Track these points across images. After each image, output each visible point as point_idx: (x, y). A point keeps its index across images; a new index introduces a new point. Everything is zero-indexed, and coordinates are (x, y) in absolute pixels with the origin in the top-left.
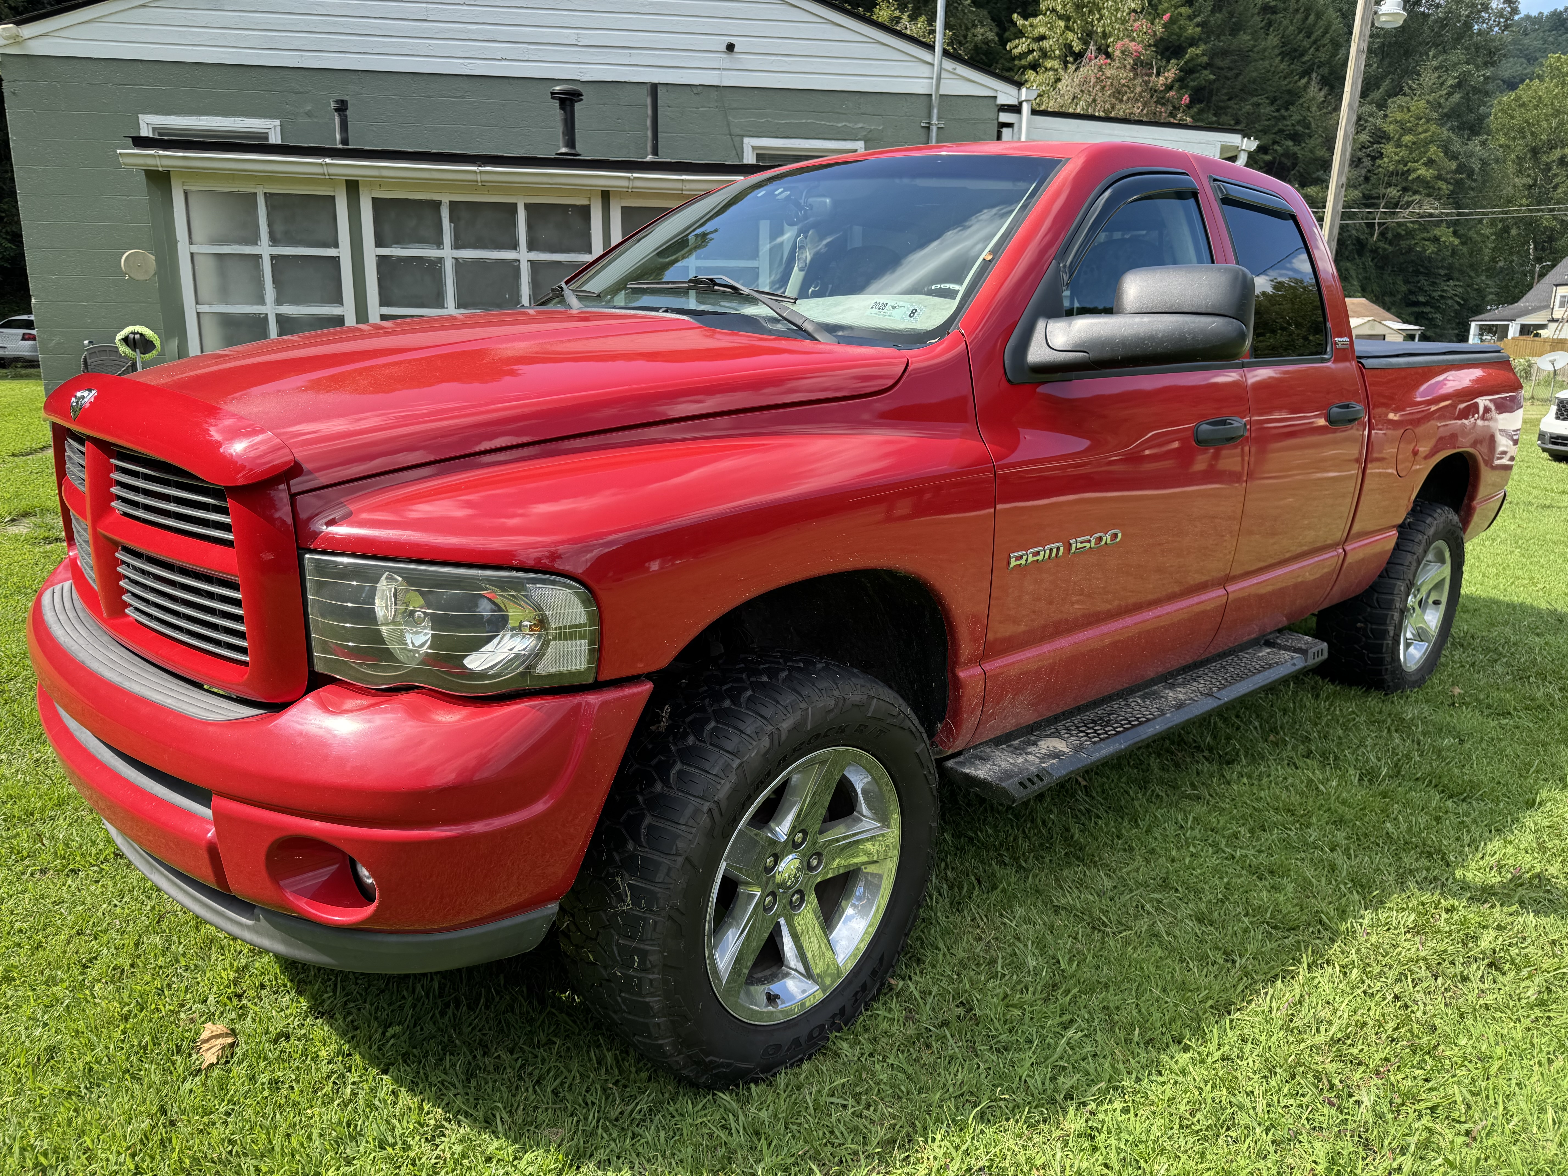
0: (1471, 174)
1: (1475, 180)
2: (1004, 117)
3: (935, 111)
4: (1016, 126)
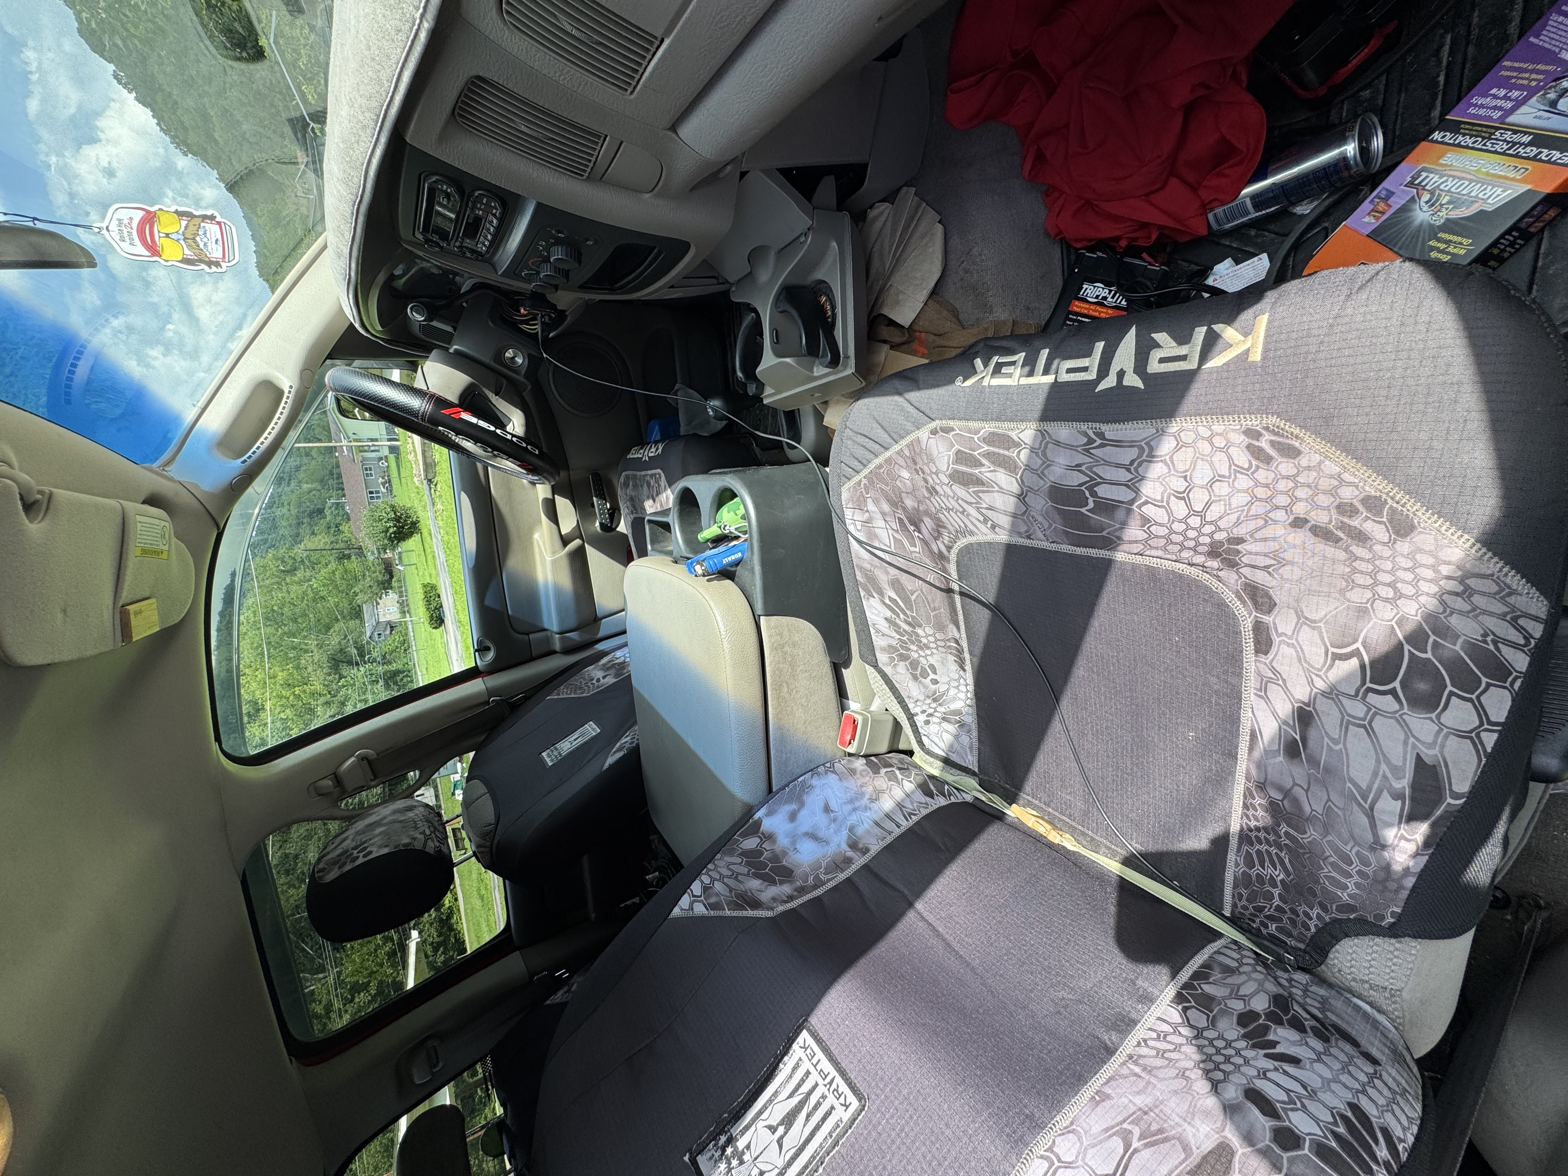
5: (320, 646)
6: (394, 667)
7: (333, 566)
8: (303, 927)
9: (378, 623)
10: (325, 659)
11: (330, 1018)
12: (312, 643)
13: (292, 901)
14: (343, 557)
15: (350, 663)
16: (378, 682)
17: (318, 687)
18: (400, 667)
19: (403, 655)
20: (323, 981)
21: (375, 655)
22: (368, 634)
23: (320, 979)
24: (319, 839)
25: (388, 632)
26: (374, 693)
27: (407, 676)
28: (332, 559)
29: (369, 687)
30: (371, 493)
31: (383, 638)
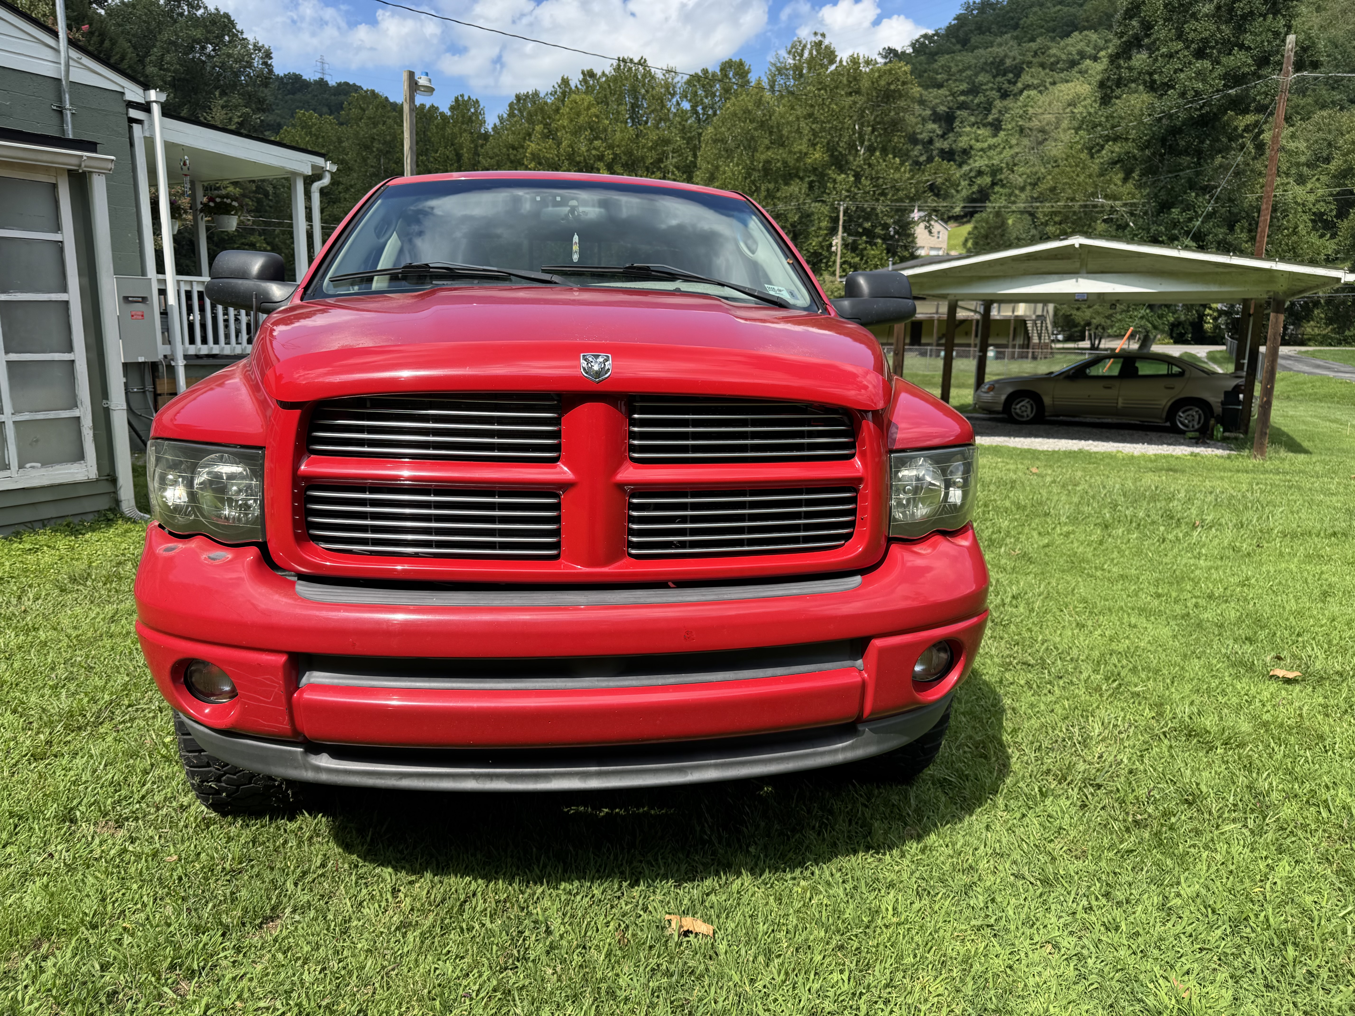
0: (266, 195)
1: (271, 200)
2: (134, 113)
3: (67, 96)
4: (146, 123)
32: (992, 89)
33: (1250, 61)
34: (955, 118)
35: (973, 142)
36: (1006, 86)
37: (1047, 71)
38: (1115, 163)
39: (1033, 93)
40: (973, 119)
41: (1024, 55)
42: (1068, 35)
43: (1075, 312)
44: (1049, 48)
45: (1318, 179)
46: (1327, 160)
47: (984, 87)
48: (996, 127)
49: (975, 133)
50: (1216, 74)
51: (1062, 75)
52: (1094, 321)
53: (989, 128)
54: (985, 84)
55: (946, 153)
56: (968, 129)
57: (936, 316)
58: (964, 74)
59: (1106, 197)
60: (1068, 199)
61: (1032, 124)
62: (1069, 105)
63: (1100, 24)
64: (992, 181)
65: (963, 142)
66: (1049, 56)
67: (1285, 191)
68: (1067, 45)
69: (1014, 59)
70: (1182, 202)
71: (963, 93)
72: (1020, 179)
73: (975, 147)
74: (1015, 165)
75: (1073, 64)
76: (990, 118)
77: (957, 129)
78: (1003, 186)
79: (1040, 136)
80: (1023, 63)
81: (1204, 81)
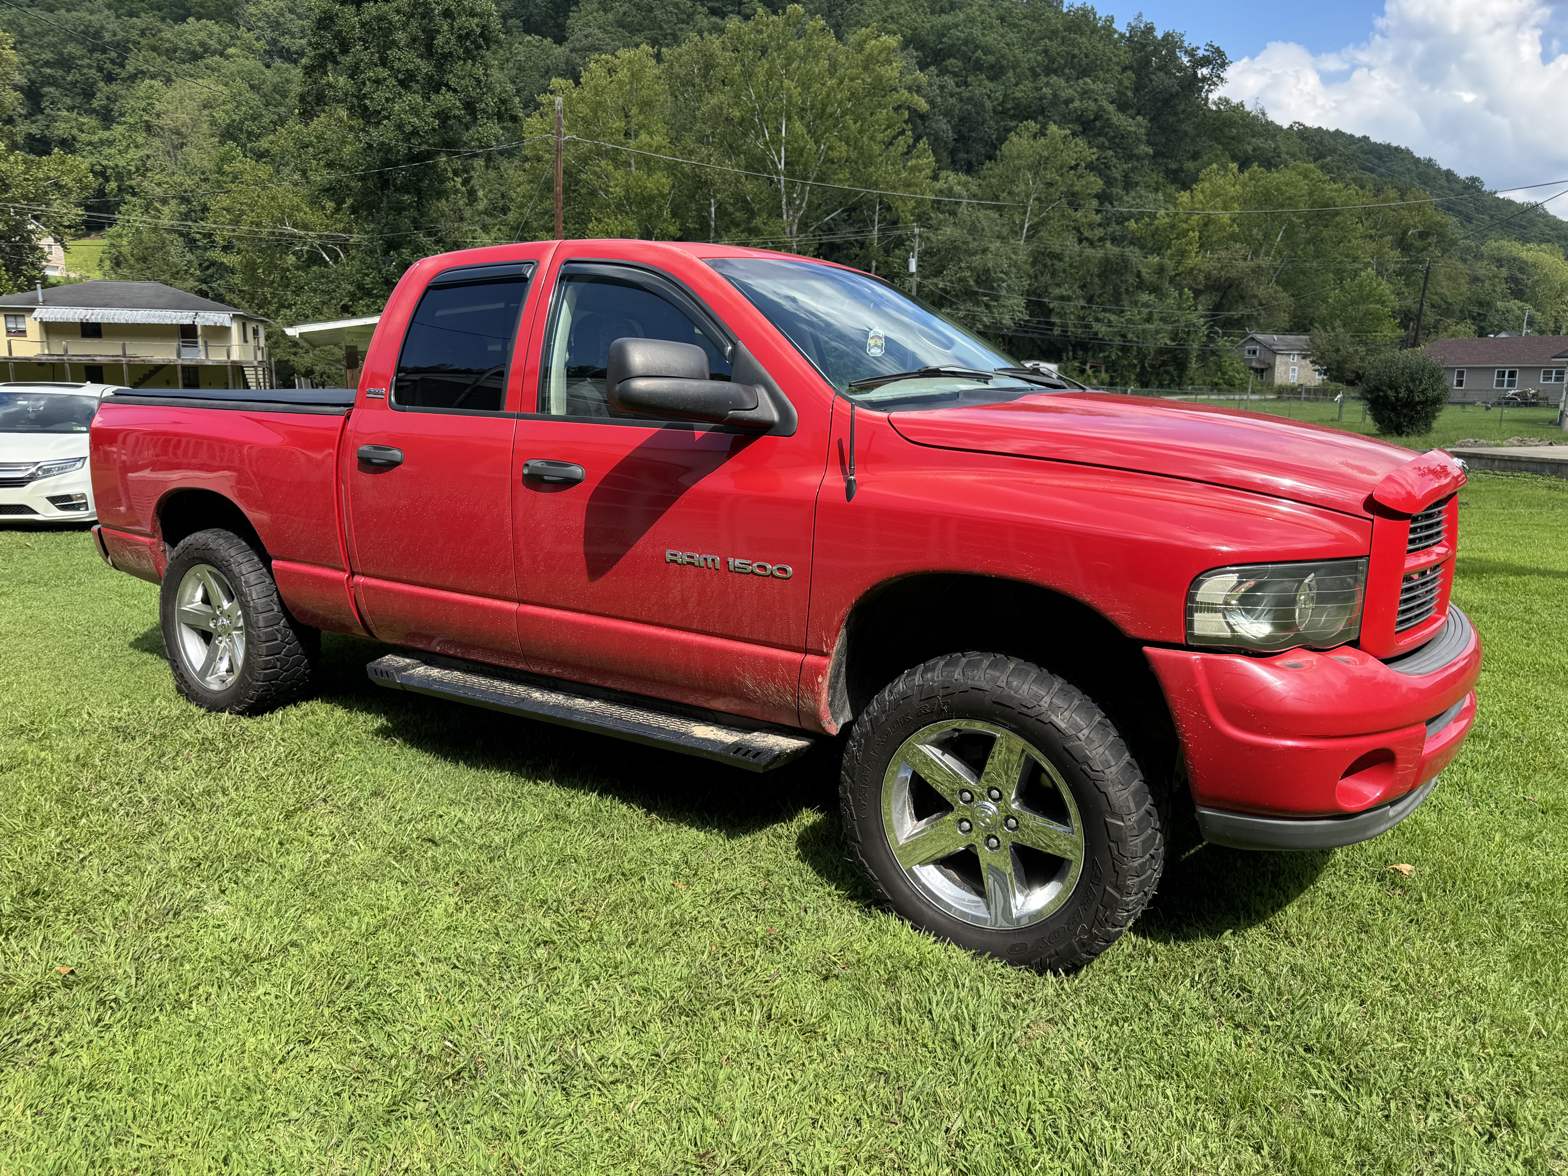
5: (1257, 271)
6: (1194, 365)
7: (1394, 302)
8: (861, 212)
9: (1275, 353)
10: (1233, 274)
11: (742, 232)
12: (1264, 261)
13: (899, 203)
14: (1406, 318)
15: (1218, 307)
16: (1173, 340)
17: (1193, 260)
18: (1190, 373)
19: (1208, 379)
20: (788, 230)
21: (1220, 342)
22: (1260, 337)
23: (791, 226)
24: (965, 243)
25: (1254, 364)
26: (1157, 332)
27: (1172, 380)
28: (1409, 302)
29: (1169, 328)
30: (1512, 374)
31: (1247, 356)
32: (90, 67)
33: (458, 104)
34: (43, 96)
35: (75, 132)
36: (108, 66)
37: (164, 58)
38: (327, 190)
39: (157, 83)
40: (69, 101)
41: (127, 32)
42: (184, 20)
43: (292, 357)
44: (160, 31)
45: (499, 229)
46: (505, 210)
47: (79, 63)
48: (107, 118)
49: (76, 120)
50: (428, 112)
51: (184, 67)
52: (317, 368)
53: (94, 116)
54: (79, 59)
55: (38, 140)
56: (65, 113)
57: (124, 360)
58: (45, 40)
59: (295, 226)
60: (252, 222)
61: (162, 122)
62: (205, 107)
63: (219, 15)
64: (119, 186)
65: (61, 129)
66: (161, 39)
67: (473, 238)
68: (185, 32)
69: (115, 35)
70: (410, 242)
71: (47, 64)
72: (158, 189)
73: (79, 138)
74: (147, 170)
75: (195, 57)
76: (95, 104)
77: (47, 111)
78: (134, 194)
79: (177, 140)
80: (128, 42)
81: (417, 115)
